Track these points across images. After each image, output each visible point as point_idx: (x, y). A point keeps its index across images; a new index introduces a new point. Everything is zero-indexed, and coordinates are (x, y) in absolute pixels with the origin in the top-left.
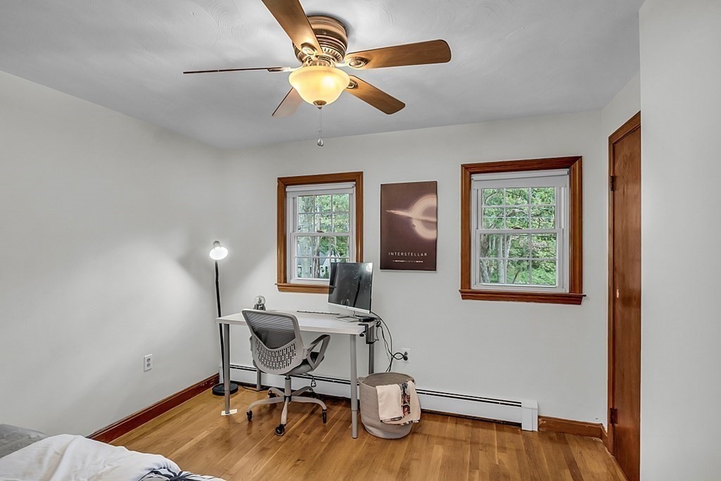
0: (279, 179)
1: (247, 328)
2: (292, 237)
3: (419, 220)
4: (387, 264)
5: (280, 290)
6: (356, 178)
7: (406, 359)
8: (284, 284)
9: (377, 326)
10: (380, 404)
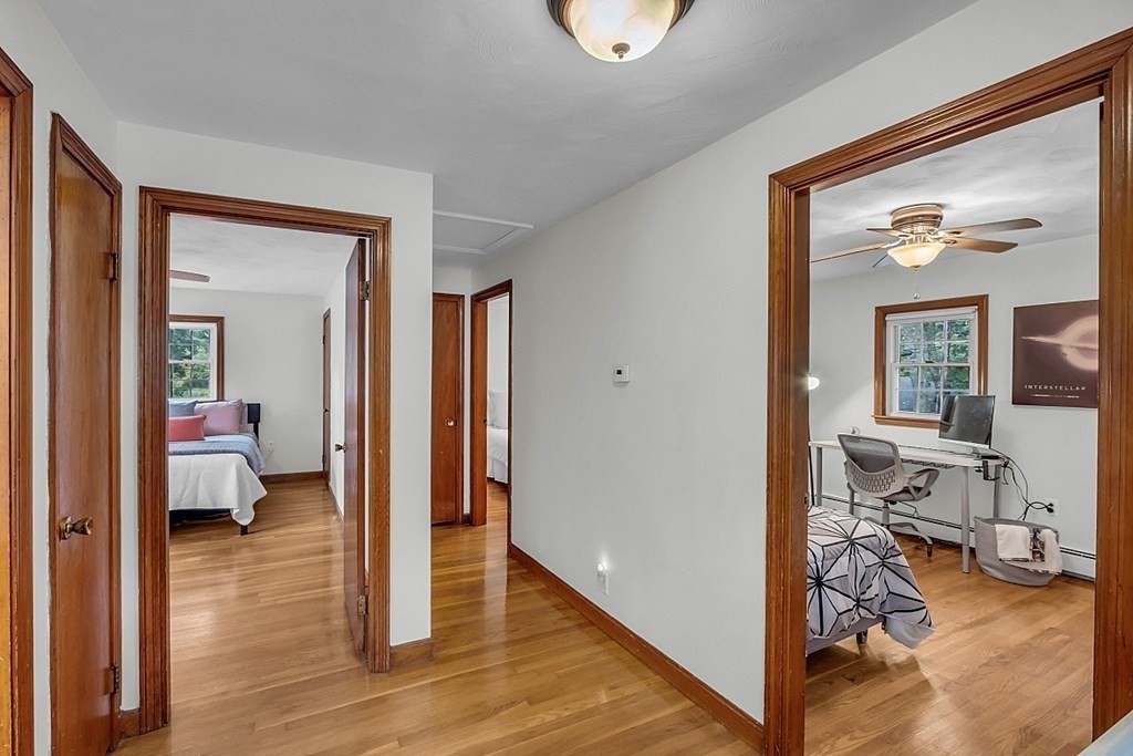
0: (877, 308)
1: (842, 452)
2: (894, 368)
3: (1072, 347)
4: (1020, 398)
5: (877, 422)
6: (980, 303)
7: (1051, 511)
8: (882, 415)
9: (1005, 466)
10: (999, 542)
